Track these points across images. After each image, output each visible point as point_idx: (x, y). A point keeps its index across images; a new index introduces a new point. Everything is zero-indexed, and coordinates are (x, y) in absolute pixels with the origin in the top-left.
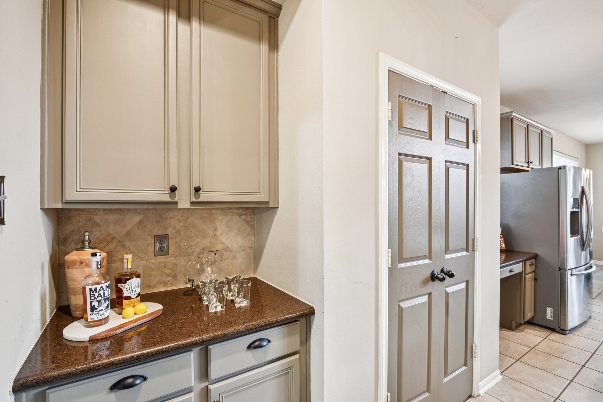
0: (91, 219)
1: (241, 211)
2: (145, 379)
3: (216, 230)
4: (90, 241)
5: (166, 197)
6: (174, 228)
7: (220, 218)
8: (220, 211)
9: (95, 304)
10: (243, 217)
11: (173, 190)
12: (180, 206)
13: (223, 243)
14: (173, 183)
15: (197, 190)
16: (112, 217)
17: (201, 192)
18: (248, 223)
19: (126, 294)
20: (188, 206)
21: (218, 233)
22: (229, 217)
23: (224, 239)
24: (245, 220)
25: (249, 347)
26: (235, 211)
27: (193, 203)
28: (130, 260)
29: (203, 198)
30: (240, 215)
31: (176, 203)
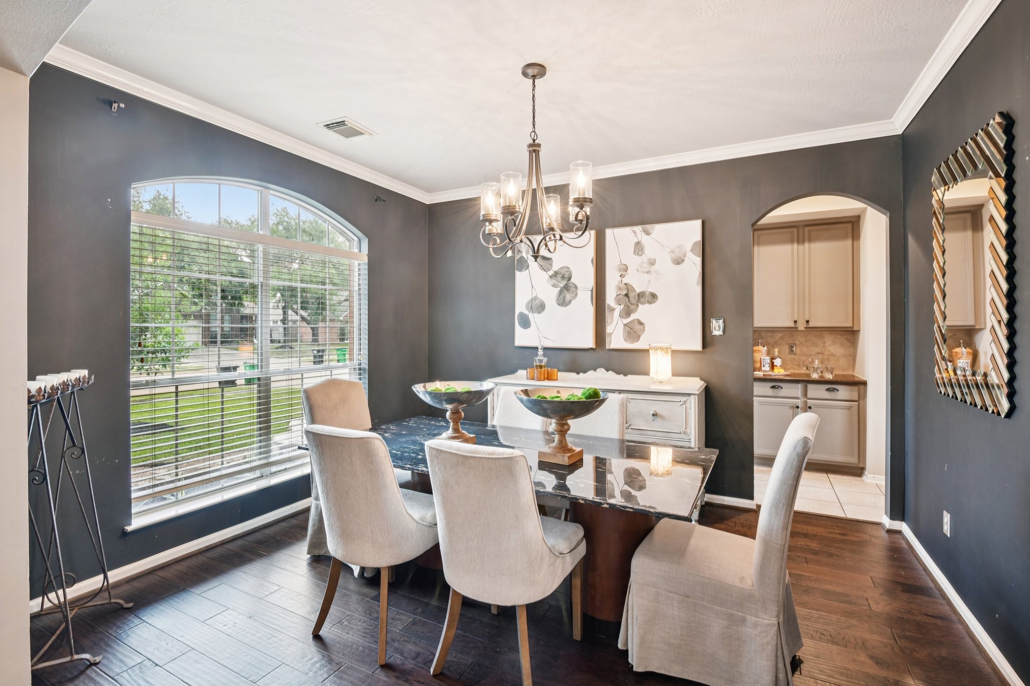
0: (760, 335)
1: (843, 332)
2: (782, 388)
3: (825, 343)
4: (761, 343)
5: (792, 324)
6: (799, 341)
7: (828, 336)
8: (828, 332)
9: (764, 364)
10: (844, 336)
11: (795, 322)
12: (799, 329)
13: (829, 351)
14: (795, 319)
15: (808, 322)
16: (769, 334)
17: (810, 323)
18: (848, 340)
19: (775, 364)
20: (803, 329)
21: (826, 345)
22: (833, 336)
23: (830, 349)
24: (846, 338)
25: (827, 390)
26: (838, 332)
27: (806, 328)
28: (777, 351)
29: (811, 324)
30: (842, 335)
31: (797, 328)
